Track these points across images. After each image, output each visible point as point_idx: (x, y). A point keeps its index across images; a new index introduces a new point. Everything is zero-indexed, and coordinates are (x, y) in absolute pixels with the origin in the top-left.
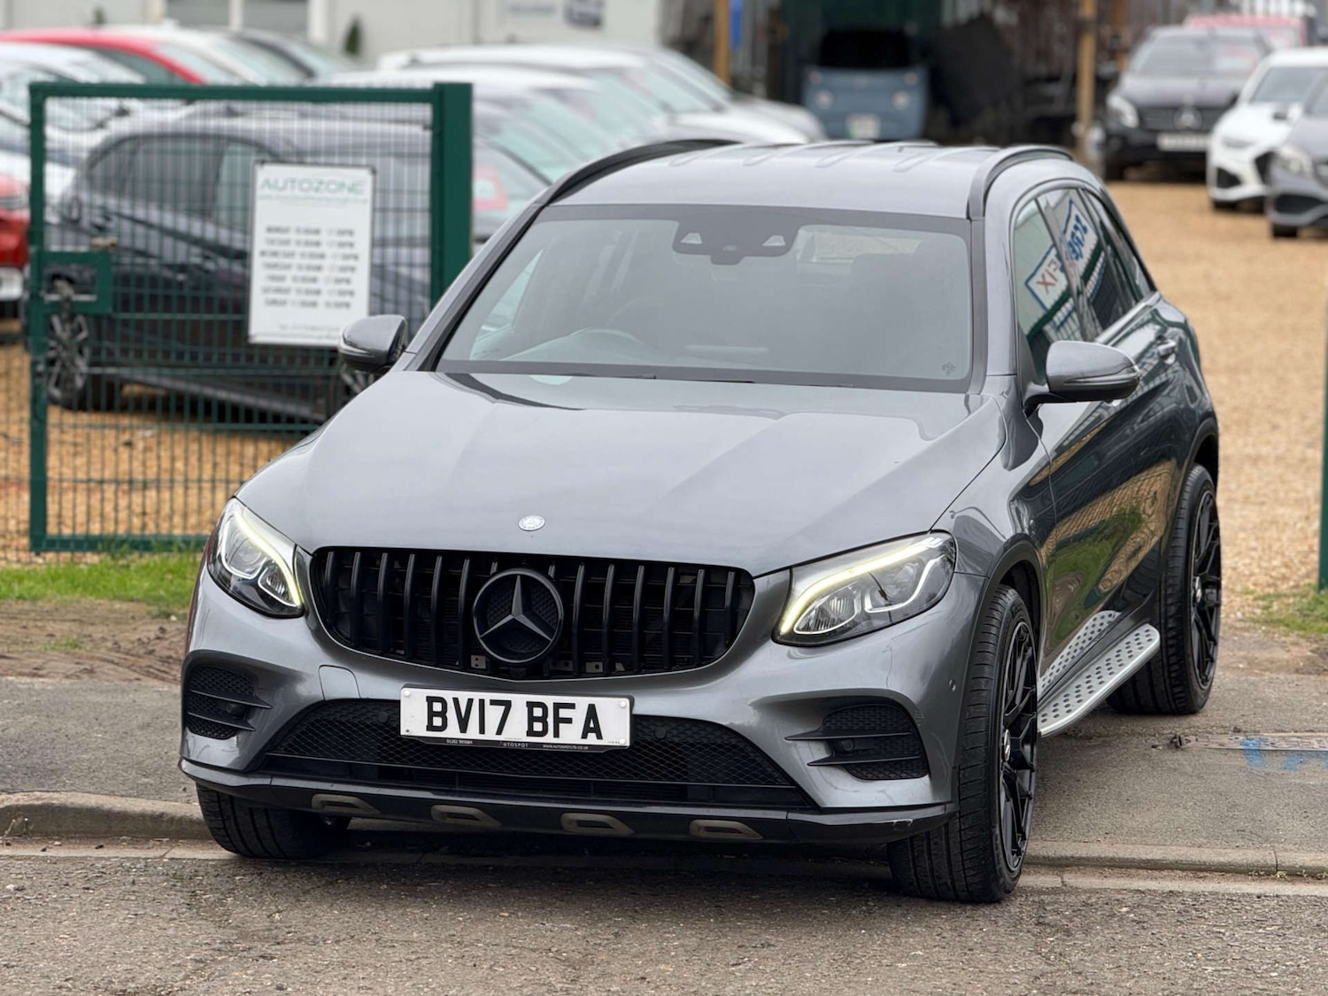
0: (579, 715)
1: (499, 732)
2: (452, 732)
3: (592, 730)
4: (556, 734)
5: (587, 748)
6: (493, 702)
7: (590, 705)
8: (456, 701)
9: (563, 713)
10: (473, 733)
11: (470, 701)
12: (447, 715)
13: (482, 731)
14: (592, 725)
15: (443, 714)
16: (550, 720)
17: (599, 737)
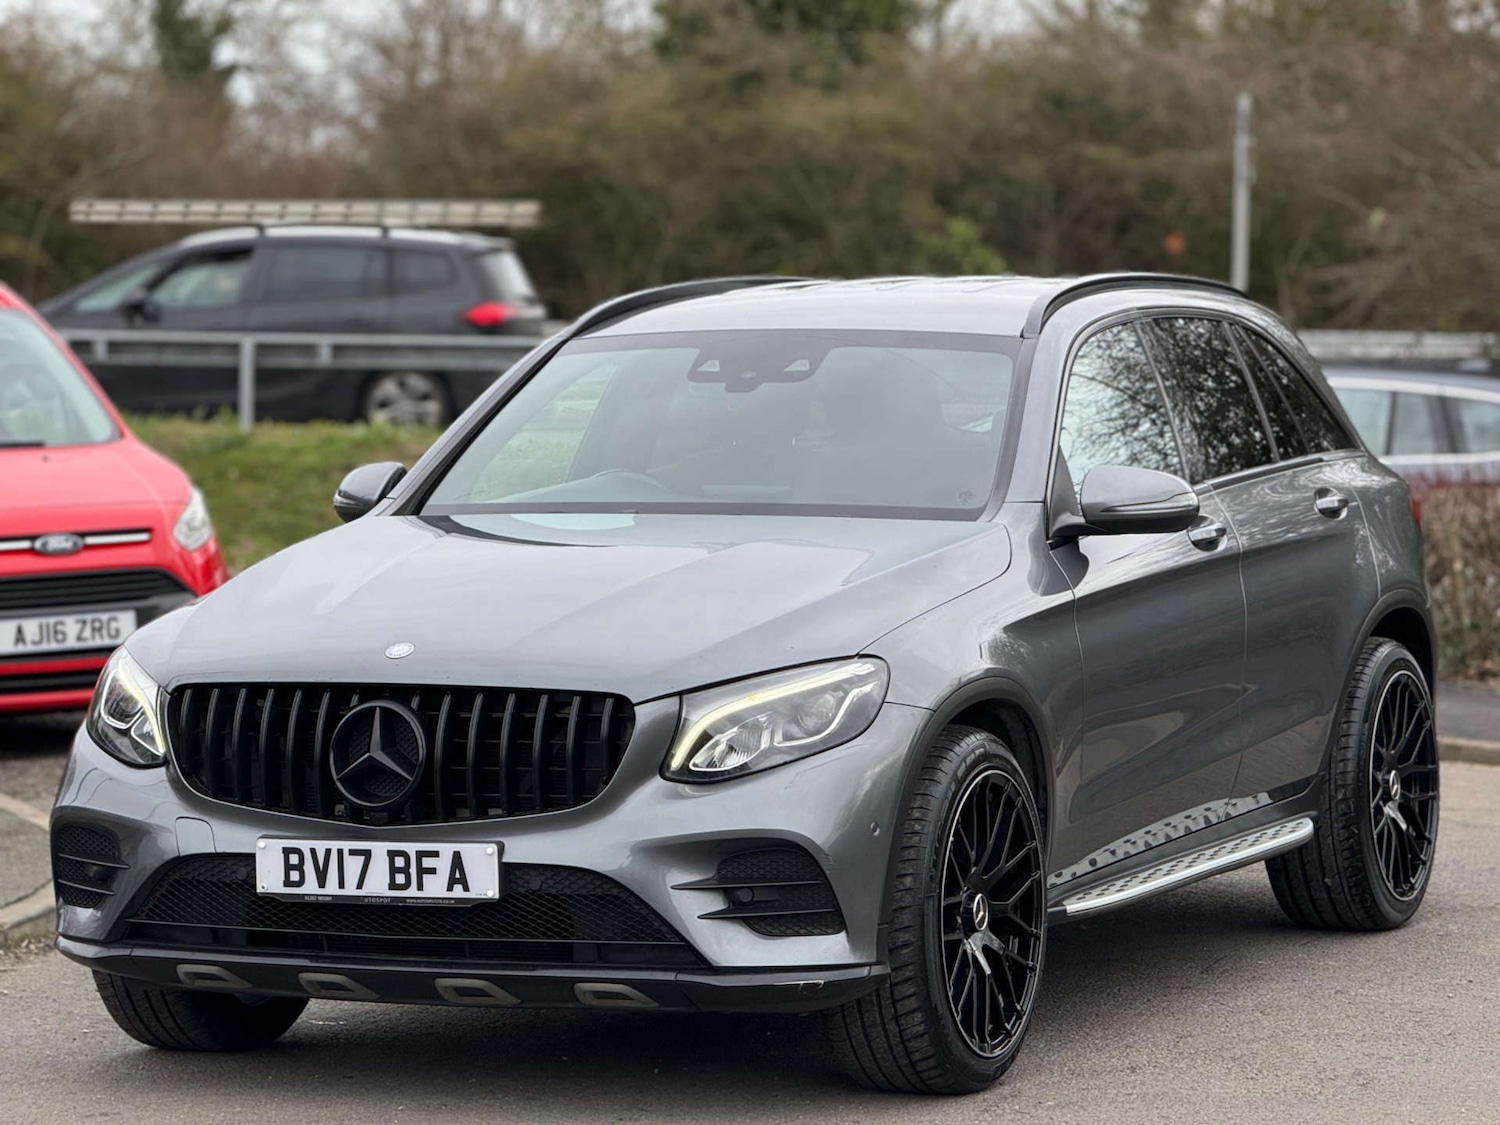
0: (443, 865)
1: (360, 886)
2: (310, 887)
3: (458, 881)
4: (420, 887)
5: (453, 902)
6: (353, 852)
7: (455, 852)
8: (313, 851)
9: (427, 862)
10: (332, 888)
11: (328, 852)
12: (304, 868)
13: (342, 885)
14: (458, 876)
15: (300, 867)
16: (413, 870)
17: (466, 889)
